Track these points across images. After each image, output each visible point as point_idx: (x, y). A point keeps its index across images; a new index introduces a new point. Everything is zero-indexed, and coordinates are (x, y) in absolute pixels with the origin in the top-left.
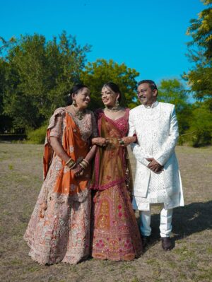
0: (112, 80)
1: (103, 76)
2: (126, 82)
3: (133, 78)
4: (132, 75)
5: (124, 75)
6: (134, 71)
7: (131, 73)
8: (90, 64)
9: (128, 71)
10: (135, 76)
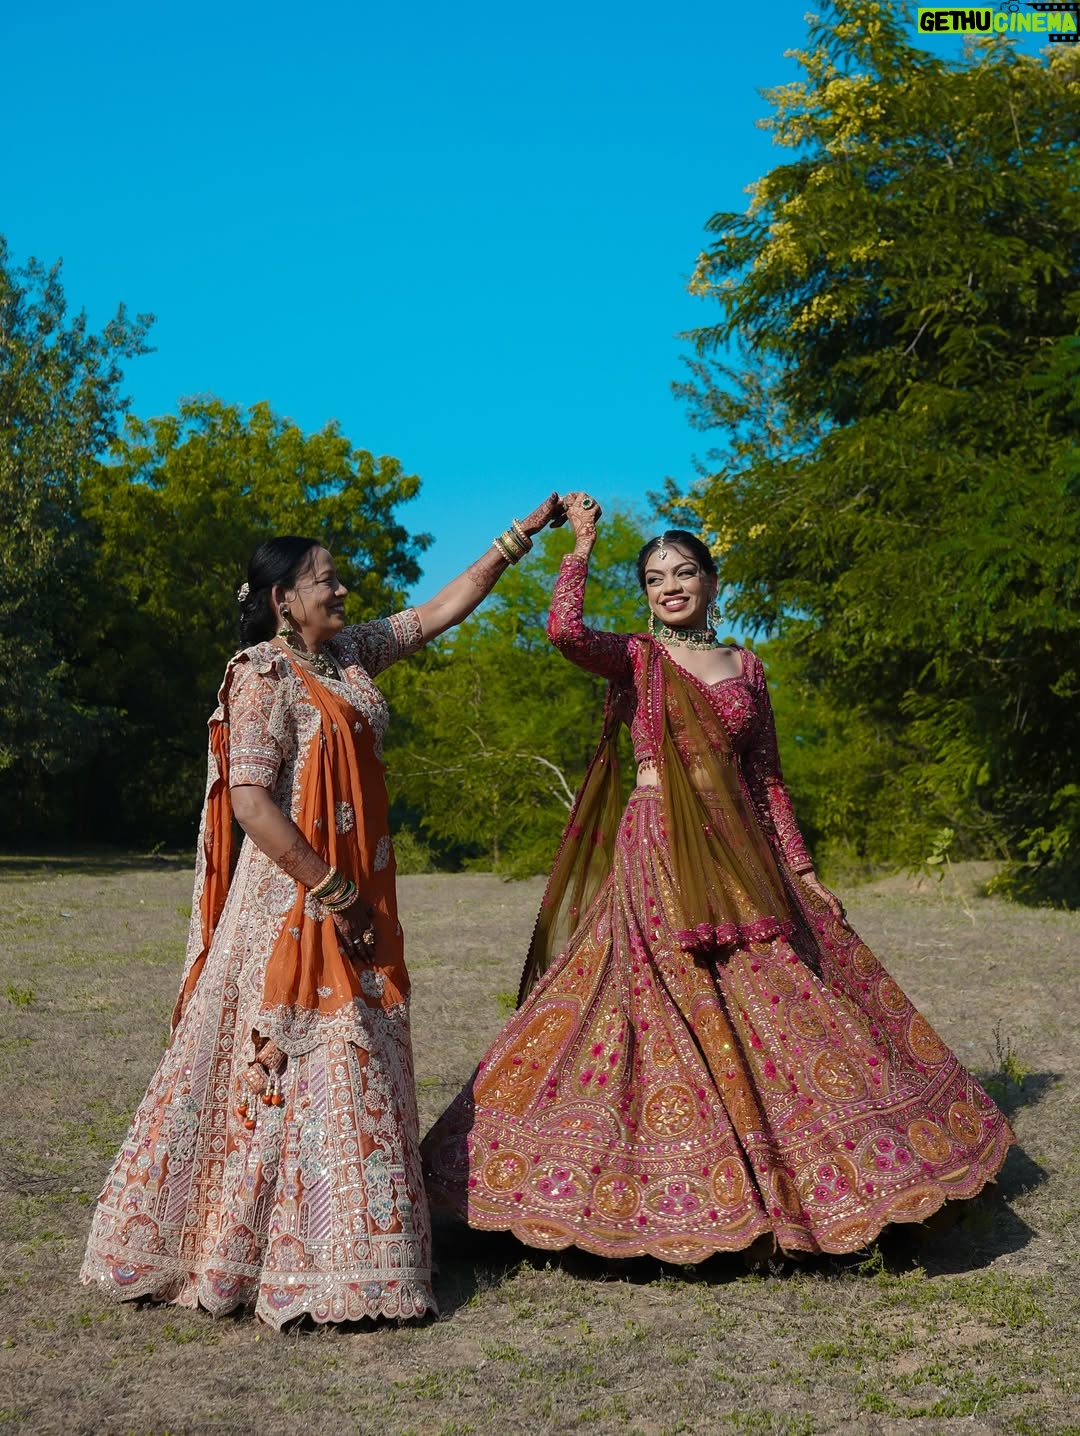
0: (265, 518)
1: (220, 495)
2: (345, 530)
3: (382, 506)
4: (380, 492)
5: (334, 492)
6: (392, 468)
7: (372, 482)
8: (140, 431)
9: (355, 467)
10: (394, 497)
